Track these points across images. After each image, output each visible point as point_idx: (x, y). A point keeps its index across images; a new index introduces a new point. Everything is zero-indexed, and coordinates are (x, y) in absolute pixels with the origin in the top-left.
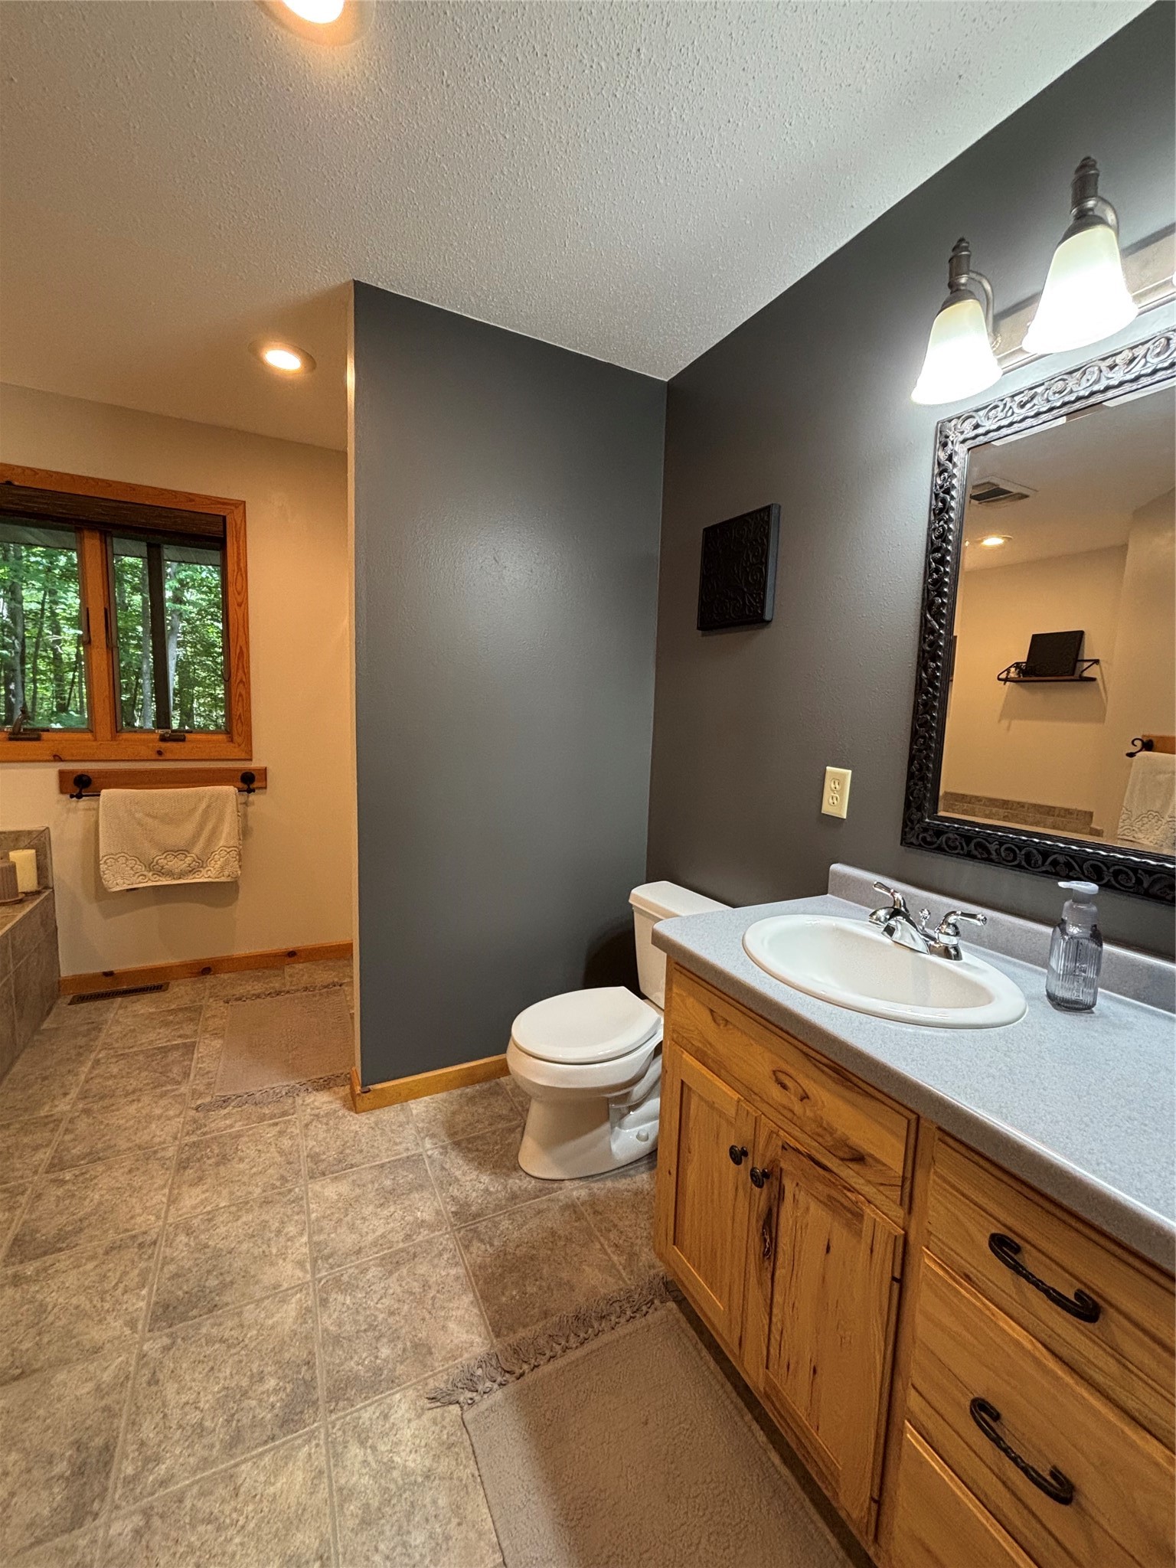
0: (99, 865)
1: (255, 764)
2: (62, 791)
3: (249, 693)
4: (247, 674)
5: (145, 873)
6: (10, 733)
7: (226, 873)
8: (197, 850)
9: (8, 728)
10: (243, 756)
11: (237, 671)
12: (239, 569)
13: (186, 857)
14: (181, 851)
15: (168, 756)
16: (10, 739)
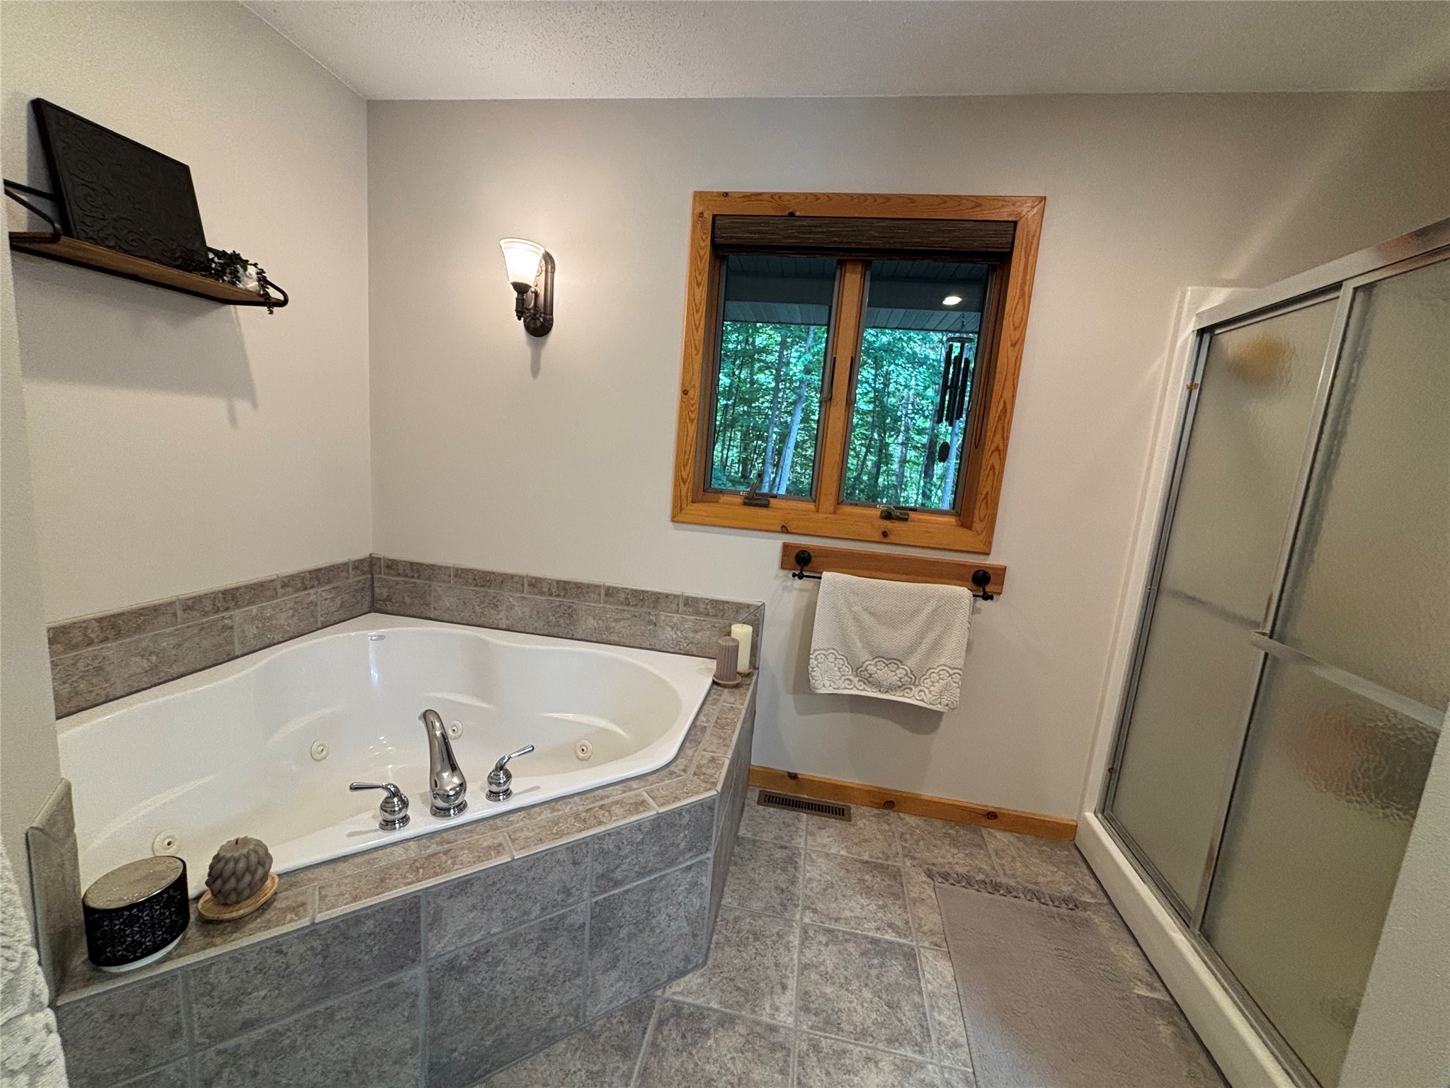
0: (809, 659)
1: (992, 561)
2: (783, 566)
3: (1002, 465)
4: (1005, 438)
5: (852, 678)
6: (746, 498)
7: (944, 701)
8: (912, 662)
9: (743, 489)
10: (980, 547)
11: (994, 436)
12: (1022, 295)
13: (898, 668)
14: (892, 660)
15: (892, 538)
16: (745, 504)
